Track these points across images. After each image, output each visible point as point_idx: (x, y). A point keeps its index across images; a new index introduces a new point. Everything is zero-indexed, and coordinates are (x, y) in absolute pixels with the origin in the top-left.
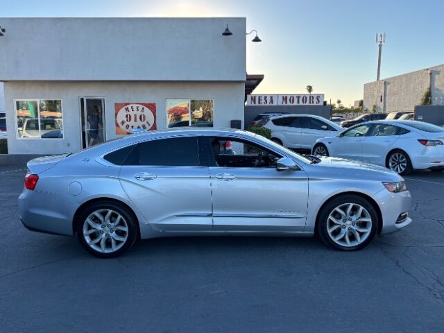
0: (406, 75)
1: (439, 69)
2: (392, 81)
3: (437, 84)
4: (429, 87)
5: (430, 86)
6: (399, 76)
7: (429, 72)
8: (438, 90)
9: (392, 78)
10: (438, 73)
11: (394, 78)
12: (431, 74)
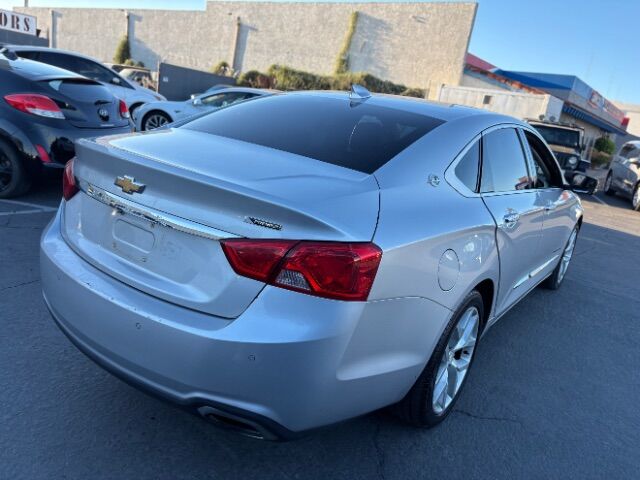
0: (89, 11)
1: (141, 14)
2: (66, 12)
3: (138, 34)
4: (126, 34)
5: (128, 33)
6: (78, 9)
7: (126, 14)
8: (139, 41)
9: (65, 9)
10: (139, 19)
11: (69, 10)
12: (128, 17)
